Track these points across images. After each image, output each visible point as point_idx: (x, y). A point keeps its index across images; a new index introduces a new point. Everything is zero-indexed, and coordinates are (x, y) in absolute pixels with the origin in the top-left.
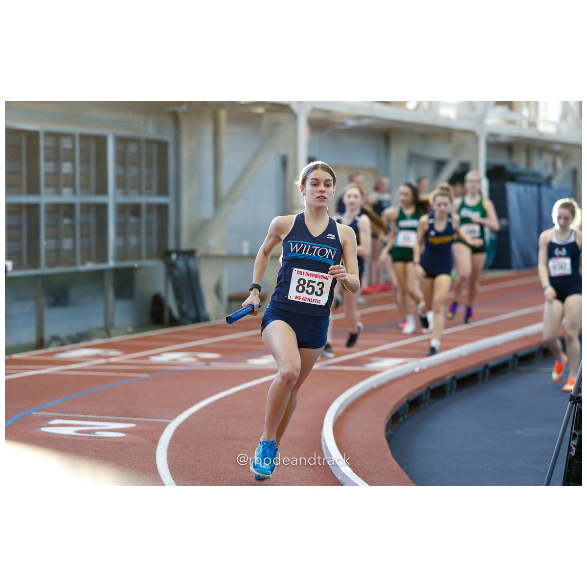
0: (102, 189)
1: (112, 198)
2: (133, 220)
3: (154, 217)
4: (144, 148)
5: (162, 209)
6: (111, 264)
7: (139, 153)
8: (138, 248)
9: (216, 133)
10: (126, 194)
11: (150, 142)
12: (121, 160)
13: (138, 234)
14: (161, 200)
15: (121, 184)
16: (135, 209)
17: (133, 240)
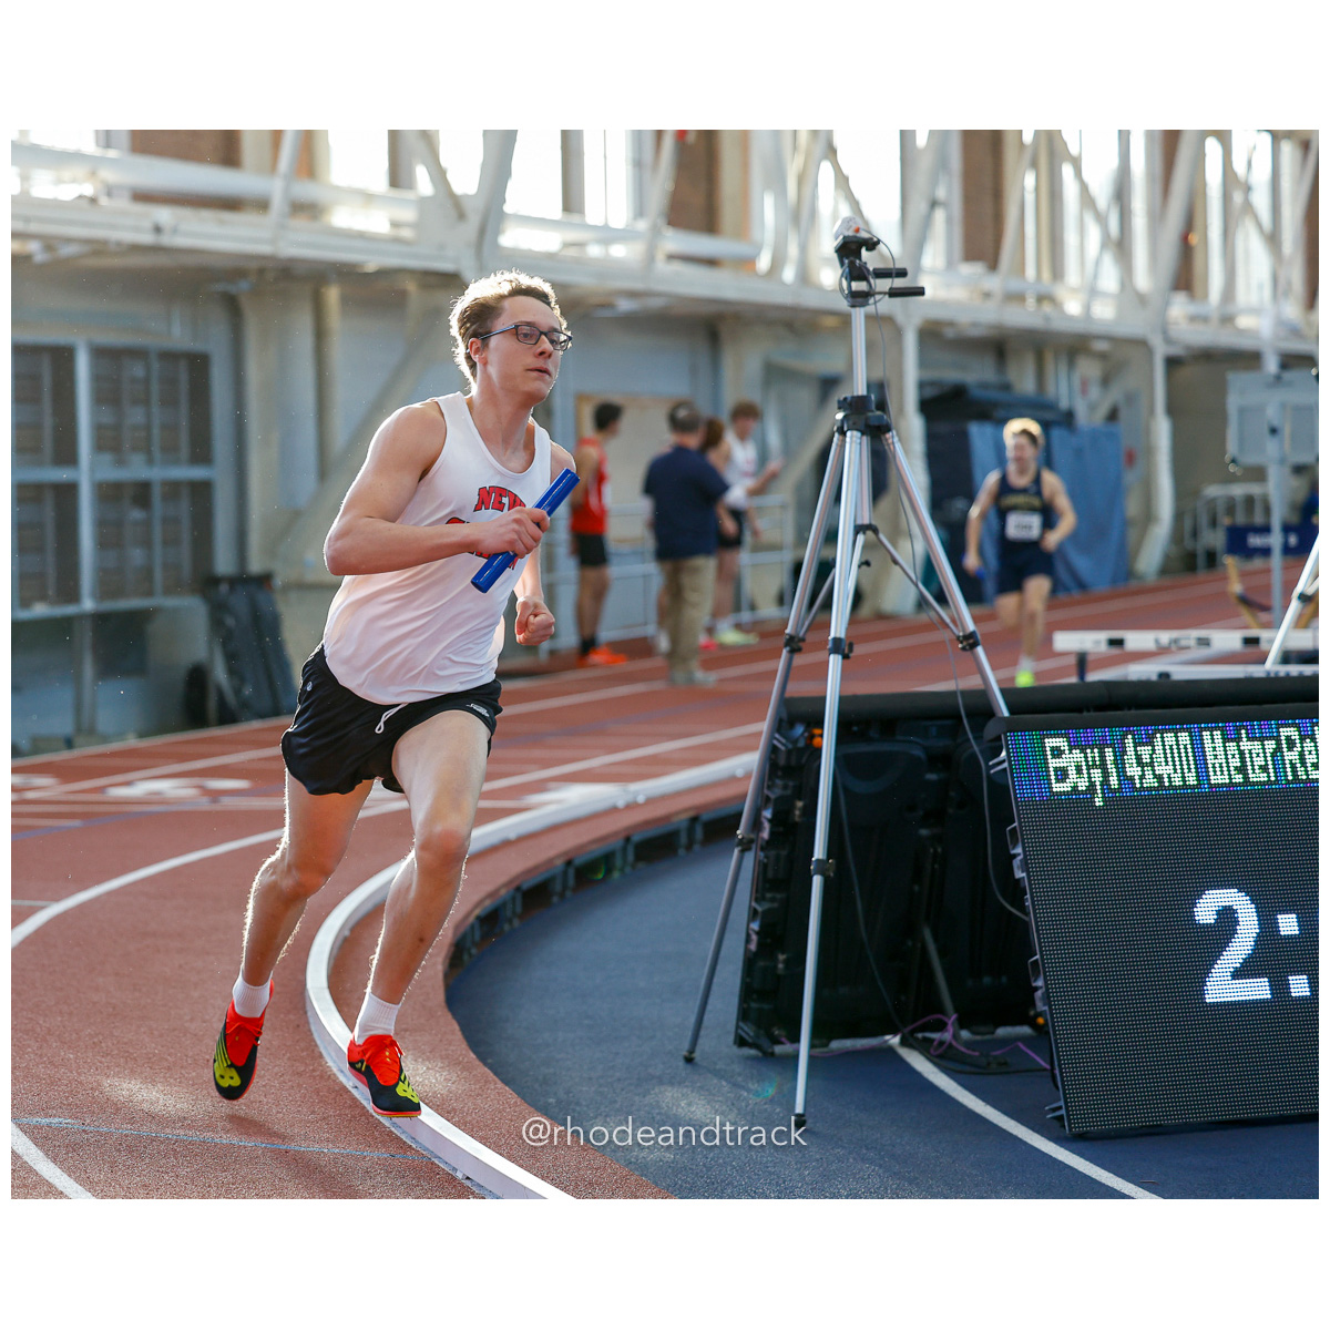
0: (67, 455)
1: (88, 471)
2: (136, 514)
3: (184, 508)
4: (156, 365)
5: (201, 493)
6: (88, 604)
7: (147, 380)
8: (147, 573)
9: (320, 334)
10: (120, 462)
11: (169, 356)
12: (107, 394)
13: (147, 543)
14: (197, 473)
15: (108, 441)
16: (141, 493)
17: (136, 556)
